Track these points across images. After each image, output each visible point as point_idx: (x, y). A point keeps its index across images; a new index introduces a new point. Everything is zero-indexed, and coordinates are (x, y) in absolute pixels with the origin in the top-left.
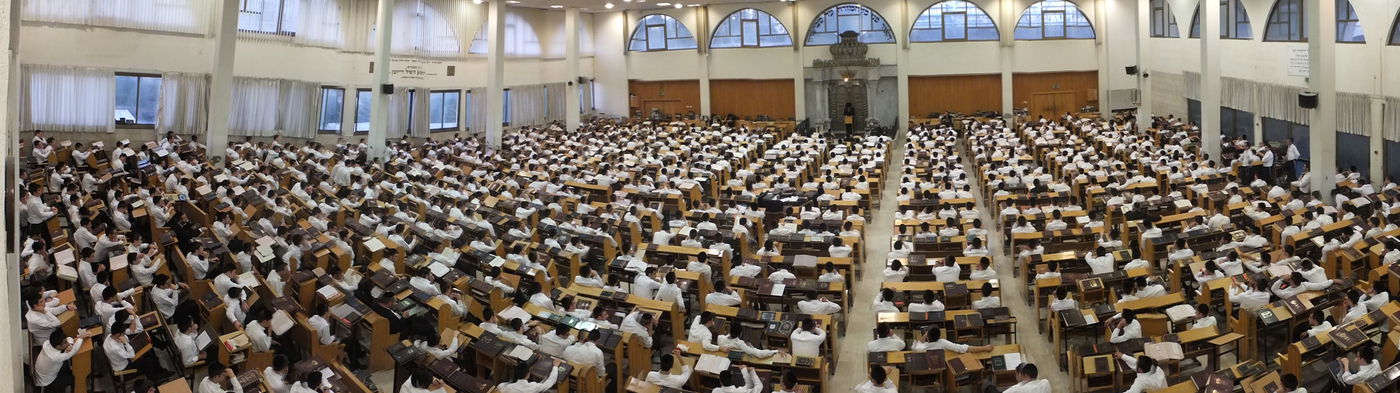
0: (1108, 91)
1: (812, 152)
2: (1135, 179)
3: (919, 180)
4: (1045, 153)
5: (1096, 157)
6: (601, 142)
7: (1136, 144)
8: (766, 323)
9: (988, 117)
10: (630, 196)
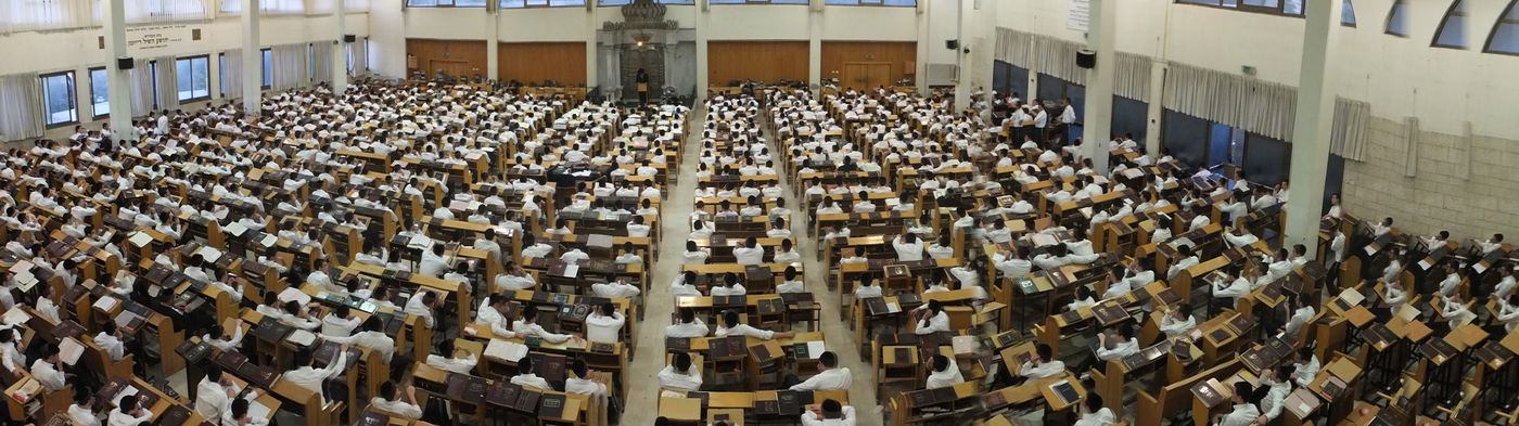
0: (926, 65)
1: (603, 123)
2: (951, 162)
3: (718, 154)
4: (856, 128)
5: (909, 136)
6: (376, 106)
7: (952, 125)
8: (559, 306)
9: (792, 86)
10: (410, 167)
